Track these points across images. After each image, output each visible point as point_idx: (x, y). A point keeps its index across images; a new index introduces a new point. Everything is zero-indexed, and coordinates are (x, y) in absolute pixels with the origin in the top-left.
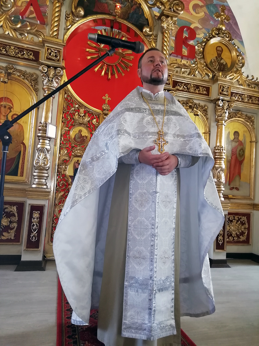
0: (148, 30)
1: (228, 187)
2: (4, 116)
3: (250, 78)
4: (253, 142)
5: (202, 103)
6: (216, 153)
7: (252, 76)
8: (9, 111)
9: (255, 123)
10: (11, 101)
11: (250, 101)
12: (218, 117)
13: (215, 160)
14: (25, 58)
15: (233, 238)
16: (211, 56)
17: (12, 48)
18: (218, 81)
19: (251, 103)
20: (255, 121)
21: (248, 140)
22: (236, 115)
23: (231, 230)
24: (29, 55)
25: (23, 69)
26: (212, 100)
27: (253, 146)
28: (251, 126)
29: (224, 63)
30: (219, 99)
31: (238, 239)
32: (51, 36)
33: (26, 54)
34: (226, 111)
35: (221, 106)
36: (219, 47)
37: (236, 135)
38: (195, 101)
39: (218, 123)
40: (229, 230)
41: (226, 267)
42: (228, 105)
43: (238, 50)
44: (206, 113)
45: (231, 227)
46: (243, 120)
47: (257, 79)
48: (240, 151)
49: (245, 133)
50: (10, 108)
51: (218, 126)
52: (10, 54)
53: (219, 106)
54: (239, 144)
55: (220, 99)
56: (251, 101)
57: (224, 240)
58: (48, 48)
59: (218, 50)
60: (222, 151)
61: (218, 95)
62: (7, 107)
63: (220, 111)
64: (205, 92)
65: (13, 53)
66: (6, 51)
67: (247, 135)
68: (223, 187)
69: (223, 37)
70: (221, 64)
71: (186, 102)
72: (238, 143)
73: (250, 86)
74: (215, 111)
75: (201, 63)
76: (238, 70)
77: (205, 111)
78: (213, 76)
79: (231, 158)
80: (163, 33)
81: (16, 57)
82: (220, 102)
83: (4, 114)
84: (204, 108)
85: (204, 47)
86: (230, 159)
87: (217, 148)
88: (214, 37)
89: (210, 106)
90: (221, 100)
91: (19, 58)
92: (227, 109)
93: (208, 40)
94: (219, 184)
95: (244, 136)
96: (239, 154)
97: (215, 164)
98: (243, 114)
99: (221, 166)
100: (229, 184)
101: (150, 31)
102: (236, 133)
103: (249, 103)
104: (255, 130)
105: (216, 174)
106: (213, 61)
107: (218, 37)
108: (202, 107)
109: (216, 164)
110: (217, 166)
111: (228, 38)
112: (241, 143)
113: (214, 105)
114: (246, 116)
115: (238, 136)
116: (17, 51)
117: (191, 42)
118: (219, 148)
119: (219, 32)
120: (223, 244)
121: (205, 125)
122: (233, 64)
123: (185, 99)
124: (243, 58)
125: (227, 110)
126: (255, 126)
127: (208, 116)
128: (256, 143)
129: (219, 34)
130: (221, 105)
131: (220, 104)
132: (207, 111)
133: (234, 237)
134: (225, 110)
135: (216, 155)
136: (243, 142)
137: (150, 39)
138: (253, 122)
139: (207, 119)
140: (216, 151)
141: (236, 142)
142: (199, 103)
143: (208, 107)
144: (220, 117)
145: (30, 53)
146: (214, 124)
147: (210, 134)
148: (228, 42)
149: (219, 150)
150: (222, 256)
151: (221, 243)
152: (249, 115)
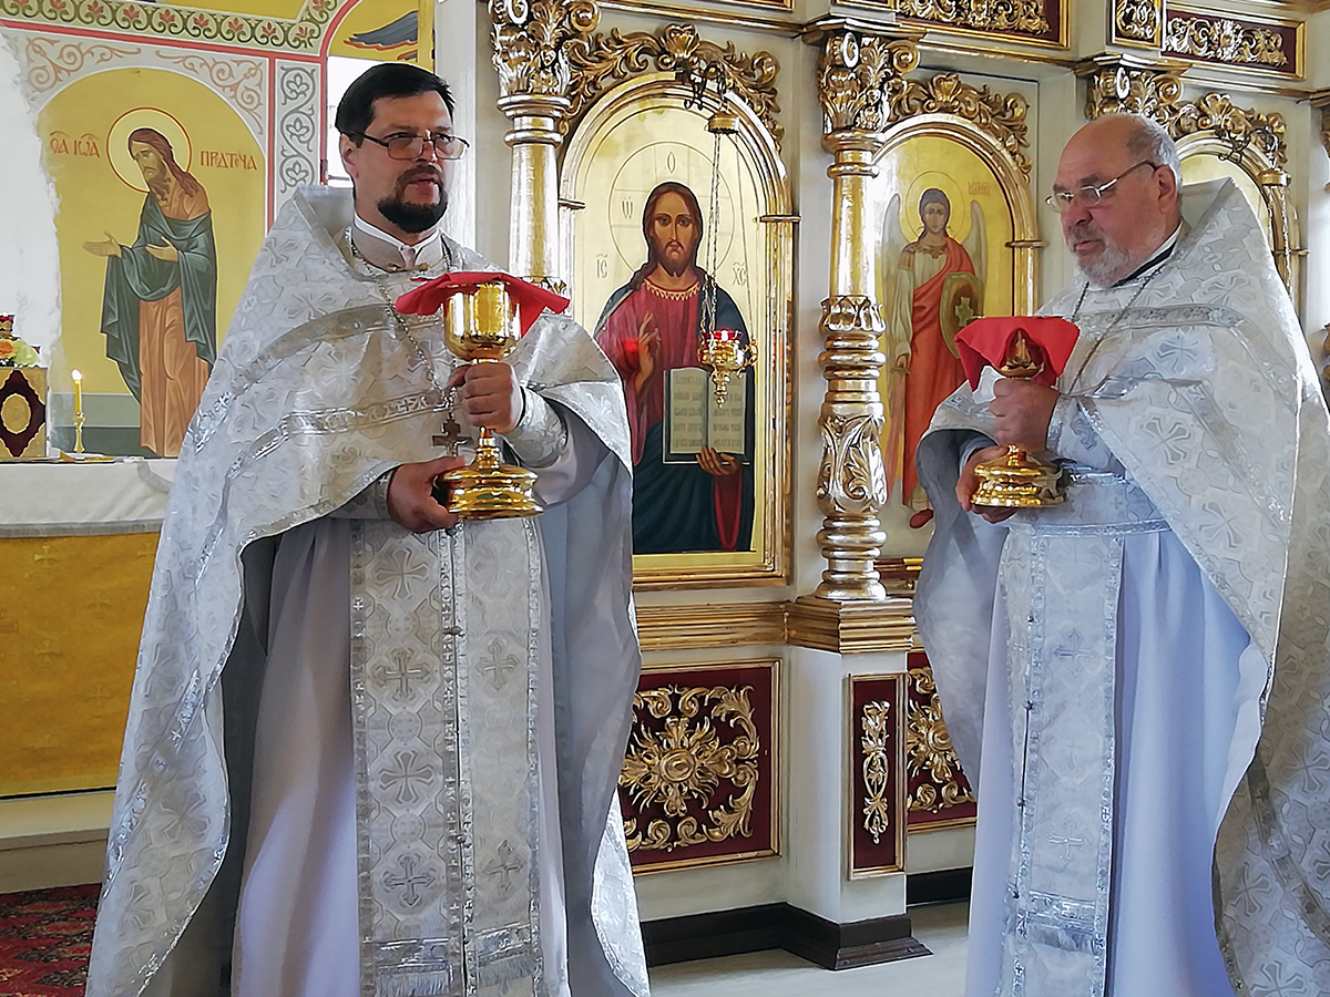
1: (903, 513)
4: (1027, 244)
5: (747, 45)
6: (833, 336)
9: (1030, 136)
11: (1002, 21)
12: (833, 130)
13: (832, 380)
15: (934, 795)
19: (1004, 31)
20: (1030, 123)
21: (997, 235)
22: (930, 97)
23: (922, 748)
26: (802, 26)
27: (1024, 265)
28: (1012, 154)
30: (840, 32)
31: (961, 793)
34: (877, 93)
35: (852, 69)
37: (932, 211)
38: (706, 34)
39: (838, 164)
40: (916, 748)
41: (909, 955)
42: (890, 61)
44: (768, 105)
45: (923, 730)
46: (968, 125)
48: (957, 301)
49: (980, 198)
51: (836, 177)
53: (841, 67)
54: (948, 266)
55: (848, 31)
56: (1009, 16)
57: (891, 812)
60: (864, 325)
63: (849, 98)
67: (994, 203)
68: (877, 523)
71: (658, 42)
72: (943, 257)
74: (821, 92)
77: (764, 92)
79: (912, 345)
82: (844, 46)
84: (758, 73)
86: (906, 355)
87: (836, 310)
89: (792, 59)
90: (847, 37)
92: (885, 80)
94: (858, 512)
95: (977, 218)
96: (954, 319)
97: (830, 401)
98: (967, 88)
99: (865, 410)
100: (906, 498)
102: (935, 202)
103: (997, 30)
104: (1033, 173)
105: (842, 456)
108: (746, 67)
109: (838, 397)
110: (838, 409)
112: (961, 259)
113: (813, 52)
114: (983, 96)
115: (941, 218)
118: (852, 311)
120: (889, 836)
121: (769, 174)
123: (650, 26)
125: (881, 89)
126: (1031, 153)
127: (784, 119)
128: (1040, 249)
130: (850, 64)
131: (847, 59)
132: (774, 92)
133: (938, 787)
134: (871, 87)
135: (835, 350)
136: (970, 248)
138: (1016, 129)
139: (777, 135)
140: (832, 327)
141: (934, 253)
142: (731, 47)
143: (777, 66)
144: (848, 129)
146: (813, 167)
147: (796, 224)
149: (849, 318)
150: (885, 898)
151: (875, 830)
152: (999, 88)
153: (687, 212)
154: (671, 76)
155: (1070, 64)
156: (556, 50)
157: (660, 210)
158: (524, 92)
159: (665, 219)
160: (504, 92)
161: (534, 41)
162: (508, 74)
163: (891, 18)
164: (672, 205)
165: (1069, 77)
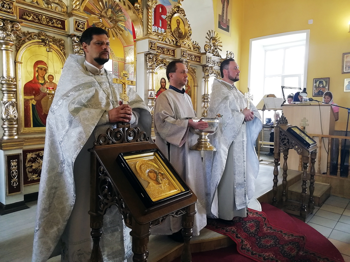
0: (138, 6)
2: (42, 77)
3: (194, 43)
4: (196, 86)
7: (196, 42)
8: (45, 72)
10: (45, 64)
14: (55, 26)
16: (174, 26)
17: (44, 17)
18: (180, 47)
21: (193, 85)
24: (57, 24)
25: (52, 35)
29: (181, 32)
32: (75, 9)
33: (55, 23)
36: (178, 20)
42: (187, 64)
43: (188, 22)
47: (198, 43)
48: (189, 92)
49: (191, 81)
50: (46, 70)
52: (43, 22)
58: (76, 20)
59: (178, 22)
61: (181, 57)
62: (43, 69)
64: (172, 54)
65: (46, 21)
66: (38, 19)
69: (180, 13)
70: (179, 33)
73: (195, 49)
75: (169, 32)
76: (188, 37)
78: (177, 42)
80: (148, 9)
81: (48, 25)
83: (41, 75)
85: (171, 20)
88: (176, 13)
91: (50, 26)
93: (173, 15)
95: (191, 83)
101: (139, 7)
103: (195, 61)
104: (196, 78)
106: (175, 30)
107: (178, 13)
111: (183, 14)
112: (189, 88)
115: (188, 83)
116: (48, 20)
117: (164, 17)
119: (178, 9)
122: (186, 34)
124: (191, 29)
126: (196, 75)
128: (197, 87)
129: (178, 10)
136: (190, 86)
137: (139, 12)
138: (195, 73)
145: (59, 22)
148: (183, 16)
152: (193, 68)
153: (164, 81)
154: (163, 65)
155: (201, 65)
156: (155, 62)
157: (162, 81)
158: (151, 67)
159: (162, 82)
160: (148, 66)
161: (153, 61)
162: (149, 64)
163: (186, 59)
164: (163, 80)
165: (201, 67)
